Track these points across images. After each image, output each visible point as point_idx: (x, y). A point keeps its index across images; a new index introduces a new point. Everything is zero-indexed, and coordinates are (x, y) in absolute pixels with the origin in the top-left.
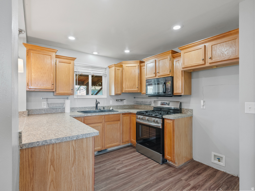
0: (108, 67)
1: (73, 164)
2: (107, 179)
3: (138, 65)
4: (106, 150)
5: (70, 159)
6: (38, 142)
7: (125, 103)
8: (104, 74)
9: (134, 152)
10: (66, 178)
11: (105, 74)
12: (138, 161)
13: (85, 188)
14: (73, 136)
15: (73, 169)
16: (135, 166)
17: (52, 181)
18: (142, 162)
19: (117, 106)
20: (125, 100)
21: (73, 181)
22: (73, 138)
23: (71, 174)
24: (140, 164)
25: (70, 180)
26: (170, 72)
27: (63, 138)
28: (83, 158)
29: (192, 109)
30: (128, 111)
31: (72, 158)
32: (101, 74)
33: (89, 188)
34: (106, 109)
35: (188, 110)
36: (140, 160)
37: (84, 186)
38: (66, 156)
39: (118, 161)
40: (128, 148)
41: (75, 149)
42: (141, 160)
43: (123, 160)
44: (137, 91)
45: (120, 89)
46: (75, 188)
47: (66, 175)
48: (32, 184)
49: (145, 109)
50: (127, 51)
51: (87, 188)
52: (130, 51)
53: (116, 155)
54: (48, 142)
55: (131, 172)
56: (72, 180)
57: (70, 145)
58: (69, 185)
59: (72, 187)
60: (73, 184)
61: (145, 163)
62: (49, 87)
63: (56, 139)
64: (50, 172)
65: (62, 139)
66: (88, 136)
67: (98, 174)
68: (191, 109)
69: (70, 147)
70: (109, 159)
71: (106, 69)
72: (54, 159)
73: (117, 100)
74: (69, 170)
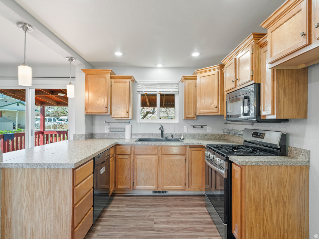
0: (181, 82)
1: (48, 195)
2: (132, 229)
3: (218, 72)
4: (165, 192)
5: (45, 189)
6: (11, 164)
7: (208, 130)
8: (174, 91)
9: (202, 206)
10: (41, 208)
11: (176, 91)
12: (192, 222)
13: (62, 227)
14: (44, 164)
15: (48, 200)
16: (181, 227)
17: (27, 206)
18: (198, 226)
19: (194, 134)
20: (206, 126)
21: (48, 214)
22: (44, 166)
23: (46, 206)
24: (192, 227)
25: (45, 212)
26: (252, 75)
27: (34, 164)
28: (59, 191)
29: (309, 151)
30: (199, 143)
31: (46, 188)
32: (171, 91)
33: (66, 229)
34: (175, 137)
35: (300, 151)
36: (196, 222)
37: (60, 224)
38: (41, 184)
39: (165, 212)
40: (198, 198)
41: (50, 179)
42: (199, 221)
43: (173, 213)
44: (216, 113)
45: (192, 110)
46: (50, 223)
47: (41, 205)
48: (11, 203)
49: (237, 141)
50: (196, 54)
51: (64, 229)
52: (201, 54)
53: (172, 203)
54: (20, 165)
55: (166, 233)
56: (46, 213)
57: (45, 174)
58: (43, 216)
59: (47, 221)
60: (47, 217)
61: (202, 228)
62: (103, 110)
63: (27, 164)
64: (25, 196)
65: (32, 165)
66: (61, 167)
67: (129, 219)
68: (305, 150)
69: (44, 175)
70: (159, 204)
71: (178, 84)
72: (29, 184)
73: (194, 127)
74: (44, 200)
